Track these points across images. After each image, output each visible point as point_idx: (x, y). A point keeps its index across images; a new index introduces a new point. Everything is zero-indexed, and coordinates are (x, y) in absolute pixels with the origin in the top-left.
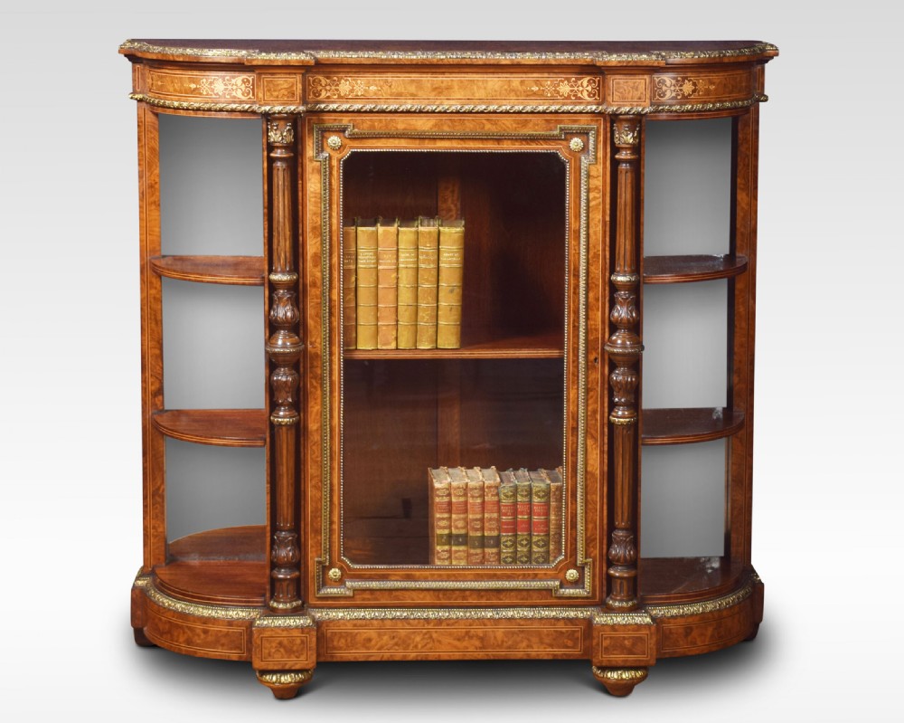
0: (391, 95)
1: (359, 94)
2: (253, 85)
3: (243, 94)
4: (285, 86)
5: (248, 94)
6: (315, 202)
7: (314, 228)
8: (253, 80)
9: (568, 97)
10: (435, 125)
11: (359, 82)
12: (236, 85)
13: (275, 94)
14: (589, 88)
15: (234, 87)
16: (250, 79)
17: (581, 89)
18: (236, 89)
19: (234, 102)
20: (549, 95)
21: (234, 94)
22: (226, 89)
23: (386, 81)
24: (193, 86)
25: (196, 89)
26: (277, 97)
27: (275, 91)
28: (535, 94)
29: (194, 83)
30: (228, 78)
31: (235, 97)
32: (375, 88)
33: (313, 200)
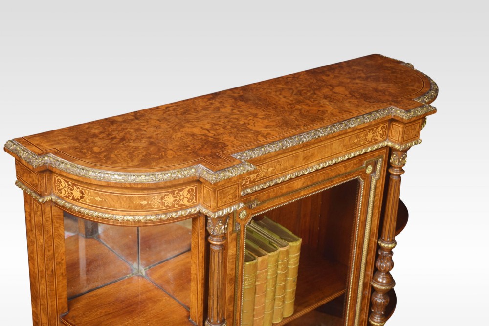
0: (280, 171)
1: (262, 176)
2: (196, 192)
3: (188, 201)
4: (232, 191)
5: (192, 200)
6: (232, 262)
7: (231, 279)
8: (196, 188)
9: (371, 142)
10: (303, 184)
11: (263, 167)
12: (183, 195)
13: (224, 200)
14: (381, 132)
15: (182, 197)
16: (194, 188)
17: (377, 133)
18: (183, 199)
19: (182, 209)
20: (362, 143)
21: (181, 203)
22: (175, 201)
23: (279, 162)
24: (144, 203)
25: (148, 204)
26: (226, 202)
27: (224, 198)
28: (355, 144)
29: (145, 200)
30: (177, 191)
31: (182, 205)
32: (272, 169)
33: (231, 261)
